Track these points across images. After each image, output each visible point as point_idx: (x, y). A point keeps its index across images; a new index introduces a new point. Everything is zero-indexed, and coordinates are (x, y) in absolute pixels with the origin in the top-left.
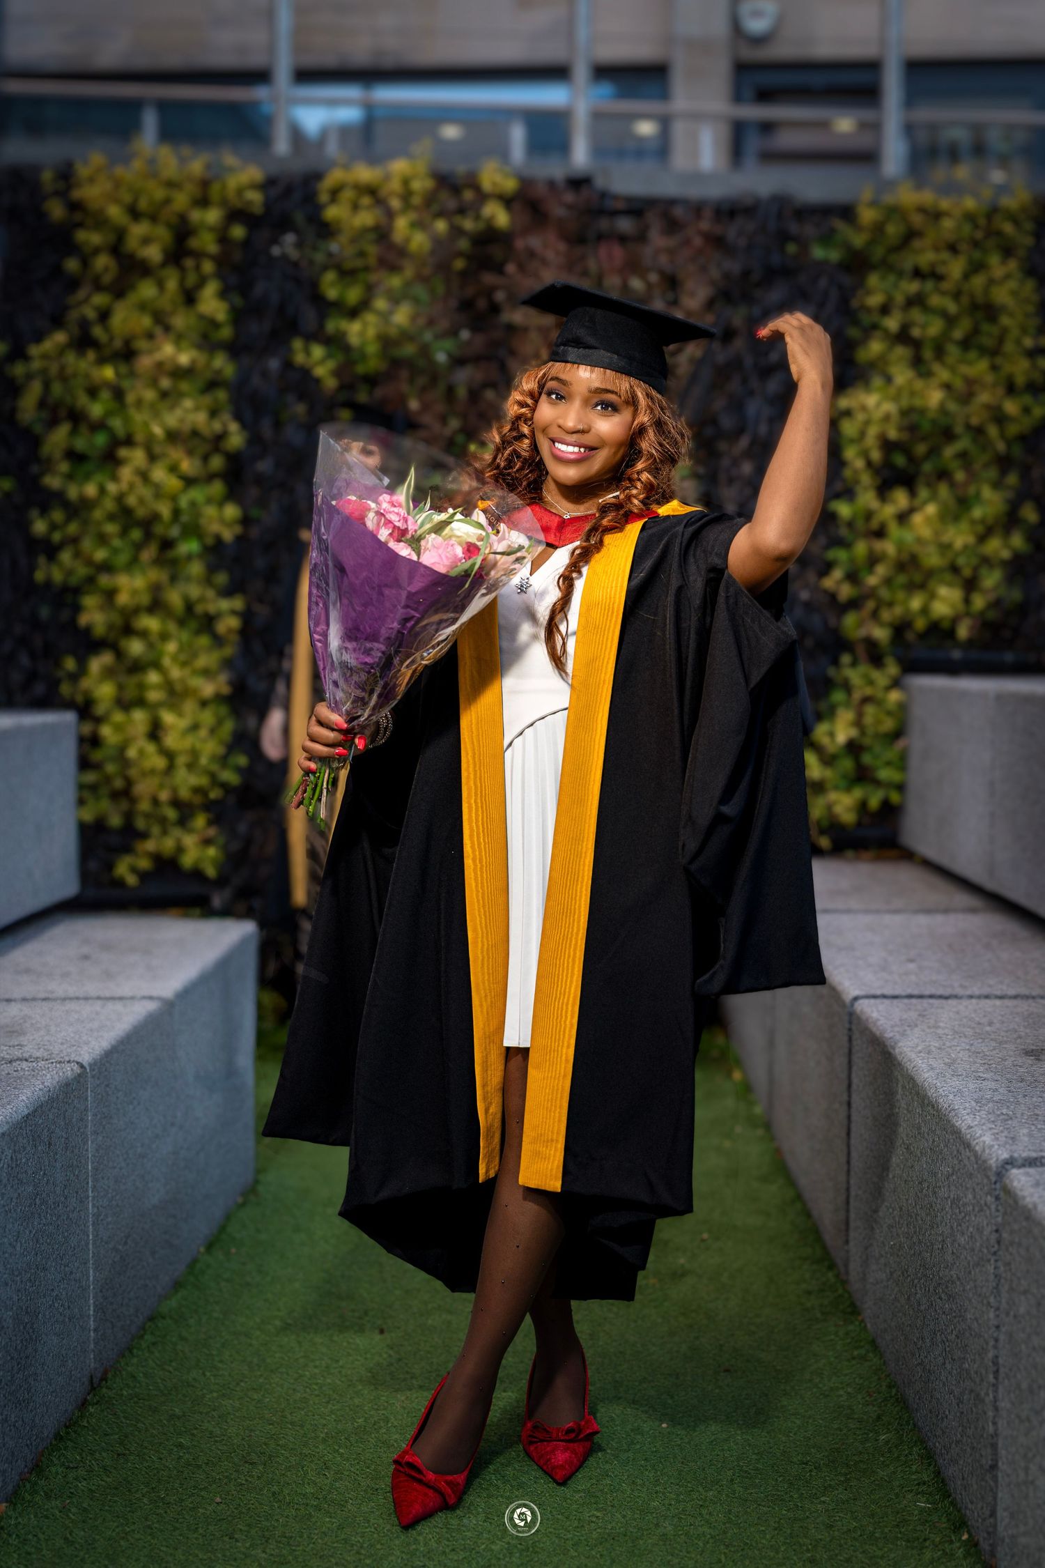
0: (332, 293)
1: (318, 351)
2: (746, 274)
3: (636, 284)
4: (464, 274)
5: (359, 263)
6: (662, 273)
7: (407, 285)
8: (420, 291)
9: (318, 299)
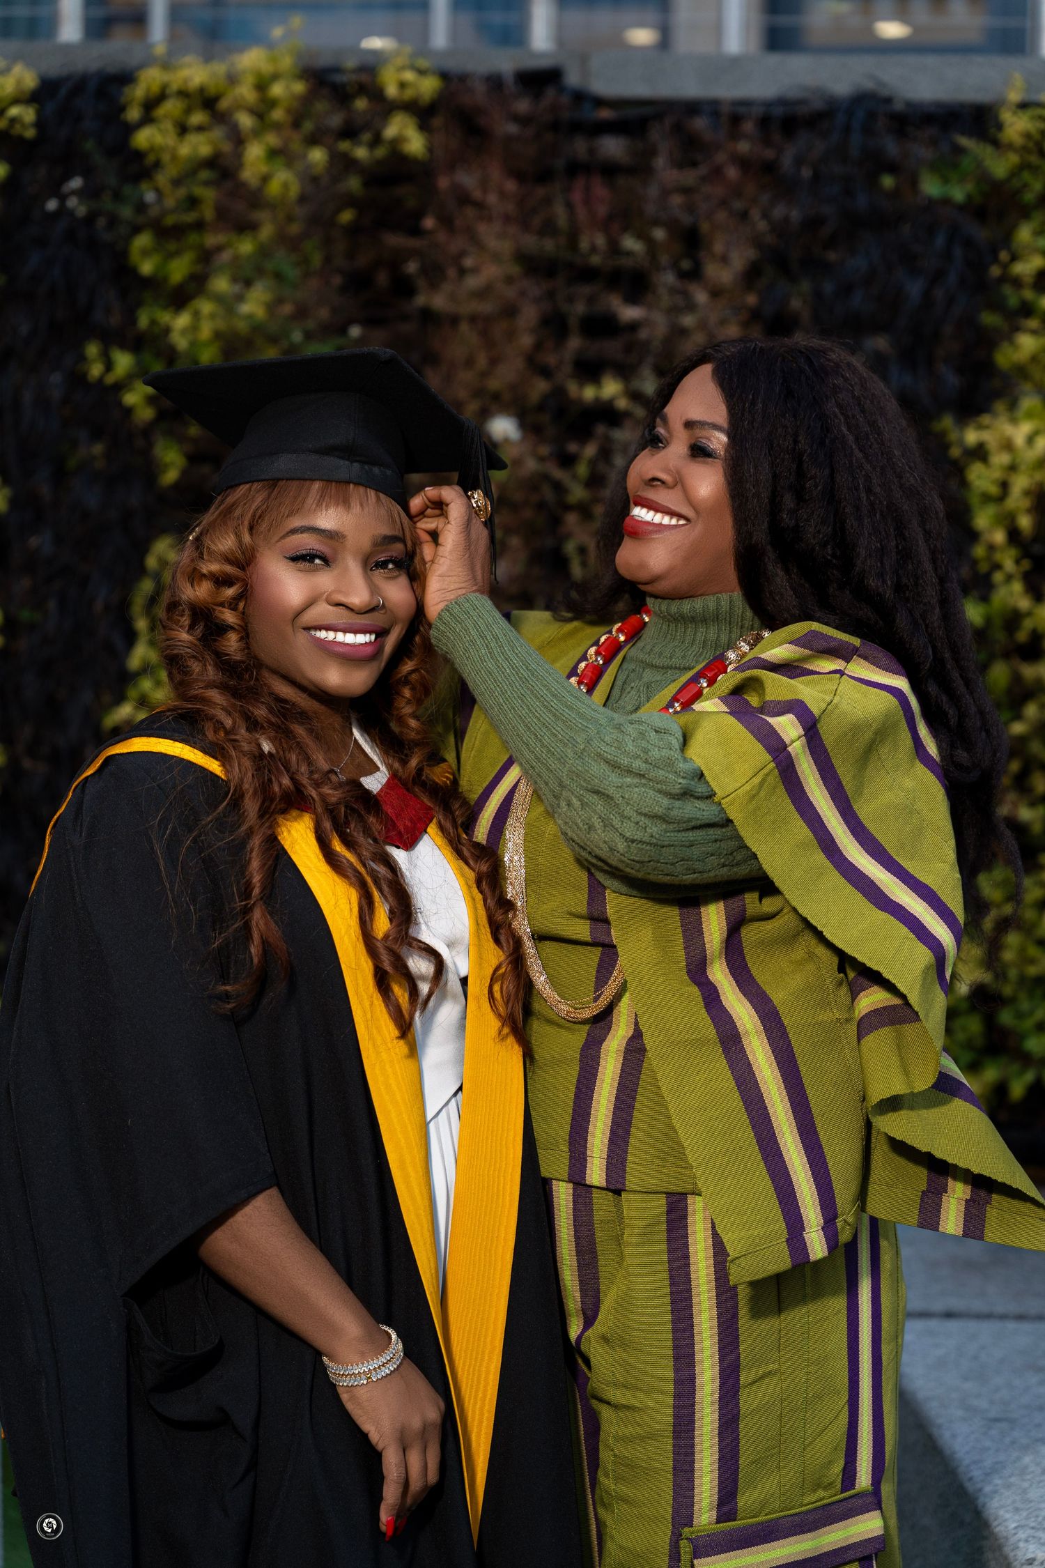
0: (147, 268)
1: (123, 361)
2: (813, 223)
3: (631, 243)
4: (353, 230)
5: (190, 217)
6: (672, 226)
7: (264, 252)
8: (283, 261)
9: (124, 272)
